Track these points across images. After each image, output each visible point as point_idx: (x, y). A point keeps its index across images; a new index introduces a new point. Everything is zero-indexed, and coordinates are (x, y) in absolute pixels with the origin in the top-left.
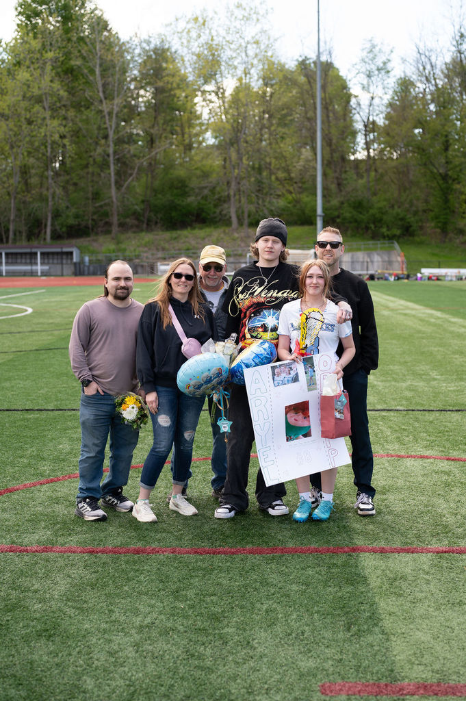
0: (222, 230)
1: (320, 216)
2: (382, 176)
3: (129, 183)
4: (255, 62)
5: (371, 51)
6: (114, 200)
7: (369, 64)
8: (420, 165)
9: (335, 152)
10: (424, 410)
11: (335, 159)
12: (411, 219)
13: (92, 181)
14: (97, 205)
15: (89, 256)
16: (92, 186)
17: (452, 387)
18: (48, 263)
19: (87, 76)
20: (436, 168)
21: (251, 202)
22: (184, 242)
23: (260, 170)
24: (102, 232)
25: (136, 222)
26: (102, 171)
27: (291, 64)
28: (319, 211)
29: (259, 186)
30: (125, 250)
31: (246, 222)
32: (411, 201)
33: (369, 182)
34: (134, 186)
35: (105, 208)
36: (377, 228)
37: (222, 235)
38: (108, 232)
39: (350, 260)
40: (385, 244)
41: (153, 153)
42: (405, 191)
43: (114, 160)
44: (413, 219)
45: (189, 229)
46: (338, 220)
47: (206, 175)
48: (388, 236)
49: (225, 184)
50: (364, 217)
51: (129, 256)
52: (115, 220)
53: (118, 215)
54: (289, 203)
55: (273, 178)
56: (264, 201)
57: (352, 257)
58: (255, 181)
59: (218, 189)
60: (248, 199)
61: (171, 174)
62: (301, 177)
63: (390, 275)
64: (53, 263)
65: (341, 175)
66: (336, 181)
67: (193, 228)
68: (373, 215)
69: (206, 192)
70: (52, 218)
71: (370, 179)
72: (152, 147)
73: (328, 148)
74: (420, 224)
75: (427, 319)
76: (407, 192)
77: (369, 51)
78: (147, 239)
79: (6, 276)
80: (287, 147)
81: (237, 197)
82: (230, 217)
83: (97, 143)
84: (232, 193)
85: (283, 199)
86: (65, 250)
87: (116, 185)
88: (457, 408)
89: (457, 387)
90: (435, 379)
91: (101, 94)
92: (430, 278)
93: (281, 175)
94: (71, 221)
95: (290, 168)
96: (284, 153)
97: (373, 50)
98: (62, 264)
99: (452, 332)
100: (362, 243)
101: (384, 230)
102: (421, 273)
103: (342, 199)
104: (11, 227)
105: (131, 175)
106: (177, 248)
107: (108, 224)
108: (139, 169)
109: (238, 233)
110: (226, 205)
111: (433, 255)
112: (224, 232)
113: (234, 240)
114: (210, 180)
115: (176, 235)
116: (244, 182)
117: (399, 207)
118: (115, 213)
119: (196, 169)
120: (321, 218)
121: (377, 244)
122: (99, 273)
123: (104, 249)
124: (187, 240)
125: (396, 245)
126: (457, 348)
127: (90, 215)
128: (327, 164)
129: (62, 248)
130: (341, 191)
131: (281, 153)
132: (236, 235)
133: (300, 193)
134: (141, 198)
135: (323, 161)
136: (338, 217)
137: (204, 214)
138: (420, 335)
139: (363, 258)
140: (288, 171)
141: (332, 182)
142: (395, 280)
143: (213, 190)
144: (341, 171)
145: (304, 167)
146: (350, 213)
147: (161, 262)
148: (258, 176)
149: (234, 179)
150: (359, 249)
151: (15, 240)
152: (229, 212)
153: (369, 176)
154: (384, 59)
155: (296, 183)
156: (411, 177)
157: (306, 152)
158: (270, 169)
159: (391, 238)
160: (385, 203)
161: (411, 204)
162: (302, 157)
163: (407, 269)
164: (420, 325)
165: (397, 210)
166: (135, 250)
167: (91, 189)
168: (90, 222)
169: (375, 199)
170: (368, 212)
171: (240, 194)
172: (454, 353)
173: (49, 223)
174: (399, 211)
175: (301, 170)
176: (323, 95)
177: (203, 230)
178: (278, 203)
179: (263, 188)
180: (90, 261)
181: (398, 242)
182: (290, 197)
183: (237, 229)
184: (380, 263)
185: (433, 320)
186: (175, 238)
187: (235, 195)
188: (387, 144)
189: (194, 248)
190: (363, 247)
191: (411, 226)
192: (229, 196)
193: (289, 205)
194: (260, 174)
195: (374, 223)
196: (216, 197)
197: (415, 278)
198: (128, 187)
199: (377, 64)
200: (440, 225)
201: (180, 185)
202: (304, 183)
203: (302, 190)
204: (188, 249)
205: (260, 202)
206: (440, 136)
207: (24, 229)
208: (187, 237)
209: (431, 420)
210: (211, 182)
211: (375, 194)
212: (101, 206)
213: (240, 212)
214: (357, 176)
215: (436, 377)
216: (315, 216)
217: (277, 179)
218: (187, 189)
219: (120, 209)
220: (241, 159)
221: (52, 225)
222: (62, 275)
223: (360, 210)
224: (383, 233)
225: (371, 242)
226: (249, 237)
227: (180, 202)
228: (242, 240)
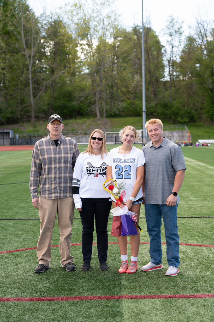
0: (92, 119)
1: (144, 111)
2: (178, 89)
3: (41, 95)
4: (108, 28)
5: (171, 22)
6: (32, 103)
7: (171, 29)
8: (199, 84)
9: (152, 77)
10: (181, 217)
11: (153, 81)
12: (194, 112)
13: (20, 93)
14: (23, 106)
15: (19, 135)
16: (20, 96)
17: (200, 204)
19: (16, 36)
20: (207, 85)
21: (107, 104)
22: (71, 127)
23: (112, 87)
24: (26, 121)
25: (44, 116)
26: (25, 88)
27: (129, 29)
28: (144, 109)
29: (112, 96)
30: (38, 131)
31: (105, 115)
32: (194, 103)
33: (171, 93)
34: (43, 96)
35: (27, 108)
36: (176, 118)
37: (92, 122)
38: (29, 121)
40: (180, 126)
41: (54, 78)
42: (191, 98)
43: (32, 82)
44: (195, 113)
45: (74, 119)
46: (155, 114)
47: (82, 90)
48: (182, 122)
49: (93, 94)
50: (168, 112)
51: (41, 134)
52: (33, 114)
53: (35, 112)
54: (128, 105)
55: (119, 91)
56: (114, 104)
58: (109, 93)
59: (89, 97)
60: (105, 102)
61: (64, 89)
62: (134, 90)
63: (182, 143)
65: (156, 89)
66: (153, 93)
67: (76, 119)
68: (174, 111)
69: (82, 99)
71: (172, 91)
72: (53, 75)
73: (149, 75)
74: (199, 116)
75: (196, 167)
76: (192, 98)
77: (170, 22)
80: (127, 74)
81: (100, 102)
82: (96, 113)
83: (23, 72)
84: (97, 100)
85: (125, 102)
86: (5, 131)
87: (33, 95)
88: (199, 216)
89: (202, 204)
90: (191, 200)
91: (25, 46)
92: (203, 145)
93: (124, 90)
94: (9, 115)
95: (129, 85)
96: (125, 77)
97: (173, 21)
98: (4, 138)
99: (207, 174)
100: (168, 126)
101: (179, 119)
102: (198, 142)
103: (157, 102)
105: (41, 90)
106: (67, 130)
107: (29, 117)
108: (46, 86)
109: (100, 121)
110: (93, 106)
111: (206, 132)
112: (93, 121)
113: (98, 125)
114: (85, 92)
115: (67, 123)
116: (104, 93)
117: (187, 106)
118: (33, 111)
119: (77, 86)
120: (145, 113)
121: (176, 127)
122: (24, 144)
123: (27, 130)
124: (72, 125)
125: (186, 127)
126: (208, 183)
127: (19, 112)
128: (148, 83)
129: (3, 130)
130: (156, 98)
131: (123, 77)
132: (99, 122)
133: (134, 99)
134: (47, 102)
135: (146, 81)
136: (155, 112)
137: (82, 111)
138: (190, 176)
139: (168, 134)
140: (128, 88)
141: (152, 93)
142: (184, 146)
143: (86, 98)
144: (156, 87)
145: (136, 85)
146: (161, 110)
148: (111, 90)
149: (98, 91)
152: (95, 110)
153: (171, 90)
154: (179, 26)
155: (132, 94)
156: (194, 90)
157: (137, 77)
158: (118, 86)
159: (183, 123)
160: (180, 104)
161: (194, 105)
162: (135, 79)
163: (192, 140)
164: (191, 170)
165: (186, 108)
166: (44, 131)
167: (19, 97)
168: (19, 116)
169: (174, 102)
170: (171, 109)
171: (101, 100)
172: (205, 186)
174: (188, 108)
175: (134, 87)
176: (146, 46)
177: (81, 120)
178: (122, 104)
179: (114, 96)
180: (19, 137)
181: (187, 126)
182: (129, 102)
183: (100, 119)
184: (178, 137)
185: (199, 168)
187: (98, 101)
188: (181, 72)
189: (76, 129)
190: (168, 128)
191: (194, 117)
192: (95, 101)
193: (128, 106)
194: (112, 89)
195: (174, 115)
196: (88, 101)
197: (195, 145)
198: (40, 97)
199: (175, 29)
200: (209, 116)
201: (68, 95)
202: (136, 94)
203: (135, 97)
204: (73, 130)
205: (112, 104)
206: (209, 68)
208: (72, 123)
209: (183, 223)
210: (85, 94)
211: (174, 99)
212: (25, 107)
213: (101, 110)
214: (165, 89)
215: (192, 199)
216: (142, 112)
217: (121, 91)
218: (72, 97)
219: (36, 108)
220: (102, 81)
222: (4, 145)
223: (166, 108)
224: (179, 121)
225: (172, 126)
226: (106, 123)
227: (69, 104)
228: (103, 125)
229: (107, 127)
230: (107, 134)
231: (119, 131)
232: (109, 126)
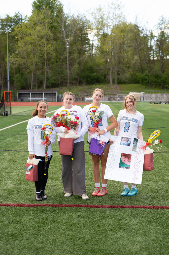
0: (107, 85)
3: (74, 68)
5: (162, 20)
6: (68, 74)
13: (61, 67)
18: (46, 97)
19: (59, 29)
24: (64, 85)
31: (116, 82)
35: (65, 77)
36: (164, 85)
37: (107, 87)
38: (66, 86)
39: (155, 96)
43: (69, 59)
45: (95, 84)
50: (159, 81)
52: (68, 81)
57: (156, 96)
62: (134, 66)
64: (48, 97)
68: (163, 80)
69: (102, 71)
70: (46, 81)
78: (80, 88)
79: (32, 102)
82: (109, 80)
87: (69, 69)
91: (65, 36)
94: (53, 82)
95: (131, 62)
96: (129, 57)
98: (53, 97)
104: (32, 84)
107: (67, 83)
109: (113, 86)
110: (109, 76)
113: (111, 89)
118: (69, 79)
127: (60, 79)
129: (53, 91)
137: (99, 79)
139: (160, 96)
140: (130, 64)
146: (154, 79)
147: (86, 97)
150: (158, 93)
151: (33, 88)
158: (123, 63)
160: (167, 76)
166: (76, 92)
167: (60, 70)
168: (60, 82)
169: (163, 74)
170: (160, 79)
173: (45, 83)
175: (134, 63)
177: (100, 85)
183: (112, 85)
184: (166, 98)
186: (90, 88)
187: (112, 73)
198: (73, 70)
202: (135, 68)
203: (134, 71)
207: (36, 84)
208: (94, 88)
212: (63, 76)
218: (93, 70)
221: (46, 83)
222: (53, 101)
223: (157, 78)
224: (166, 87)
225: (163, 90)
226: (117, 88)
227: (91, 75)
228: (115, 89)
229: (118, 90)
230: (119, 95)
231: (128, 93)
232: (119, 89)
